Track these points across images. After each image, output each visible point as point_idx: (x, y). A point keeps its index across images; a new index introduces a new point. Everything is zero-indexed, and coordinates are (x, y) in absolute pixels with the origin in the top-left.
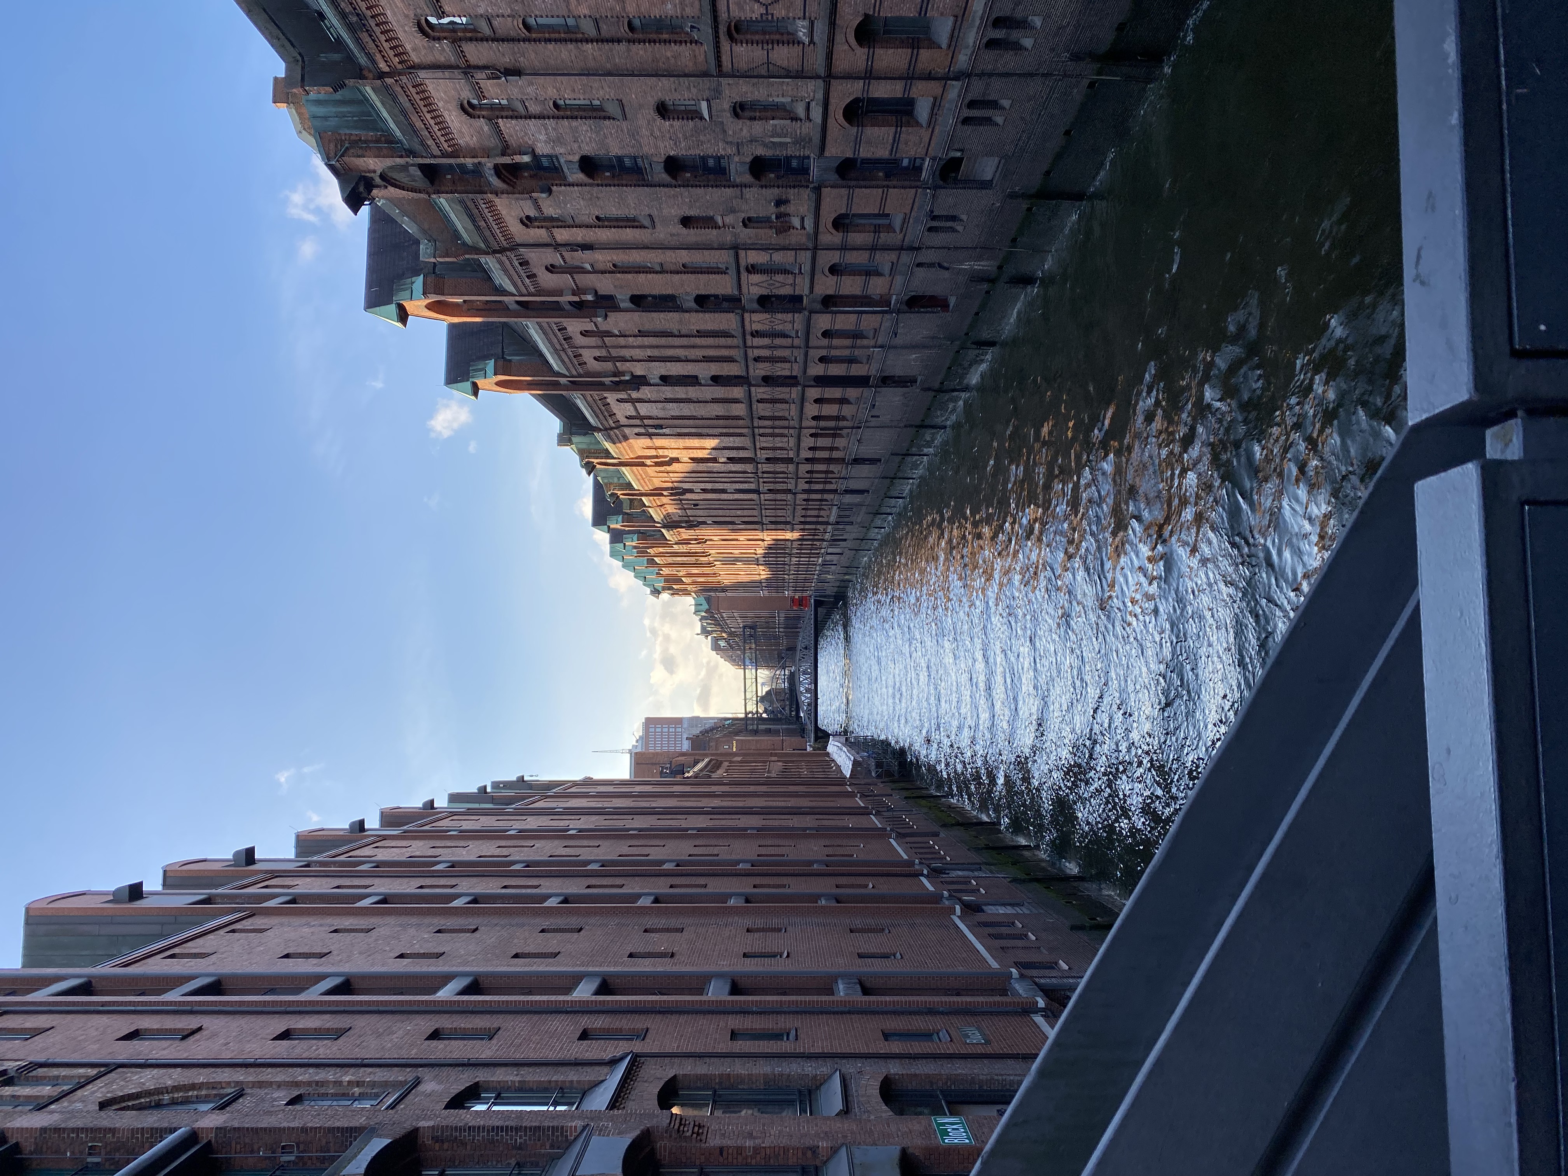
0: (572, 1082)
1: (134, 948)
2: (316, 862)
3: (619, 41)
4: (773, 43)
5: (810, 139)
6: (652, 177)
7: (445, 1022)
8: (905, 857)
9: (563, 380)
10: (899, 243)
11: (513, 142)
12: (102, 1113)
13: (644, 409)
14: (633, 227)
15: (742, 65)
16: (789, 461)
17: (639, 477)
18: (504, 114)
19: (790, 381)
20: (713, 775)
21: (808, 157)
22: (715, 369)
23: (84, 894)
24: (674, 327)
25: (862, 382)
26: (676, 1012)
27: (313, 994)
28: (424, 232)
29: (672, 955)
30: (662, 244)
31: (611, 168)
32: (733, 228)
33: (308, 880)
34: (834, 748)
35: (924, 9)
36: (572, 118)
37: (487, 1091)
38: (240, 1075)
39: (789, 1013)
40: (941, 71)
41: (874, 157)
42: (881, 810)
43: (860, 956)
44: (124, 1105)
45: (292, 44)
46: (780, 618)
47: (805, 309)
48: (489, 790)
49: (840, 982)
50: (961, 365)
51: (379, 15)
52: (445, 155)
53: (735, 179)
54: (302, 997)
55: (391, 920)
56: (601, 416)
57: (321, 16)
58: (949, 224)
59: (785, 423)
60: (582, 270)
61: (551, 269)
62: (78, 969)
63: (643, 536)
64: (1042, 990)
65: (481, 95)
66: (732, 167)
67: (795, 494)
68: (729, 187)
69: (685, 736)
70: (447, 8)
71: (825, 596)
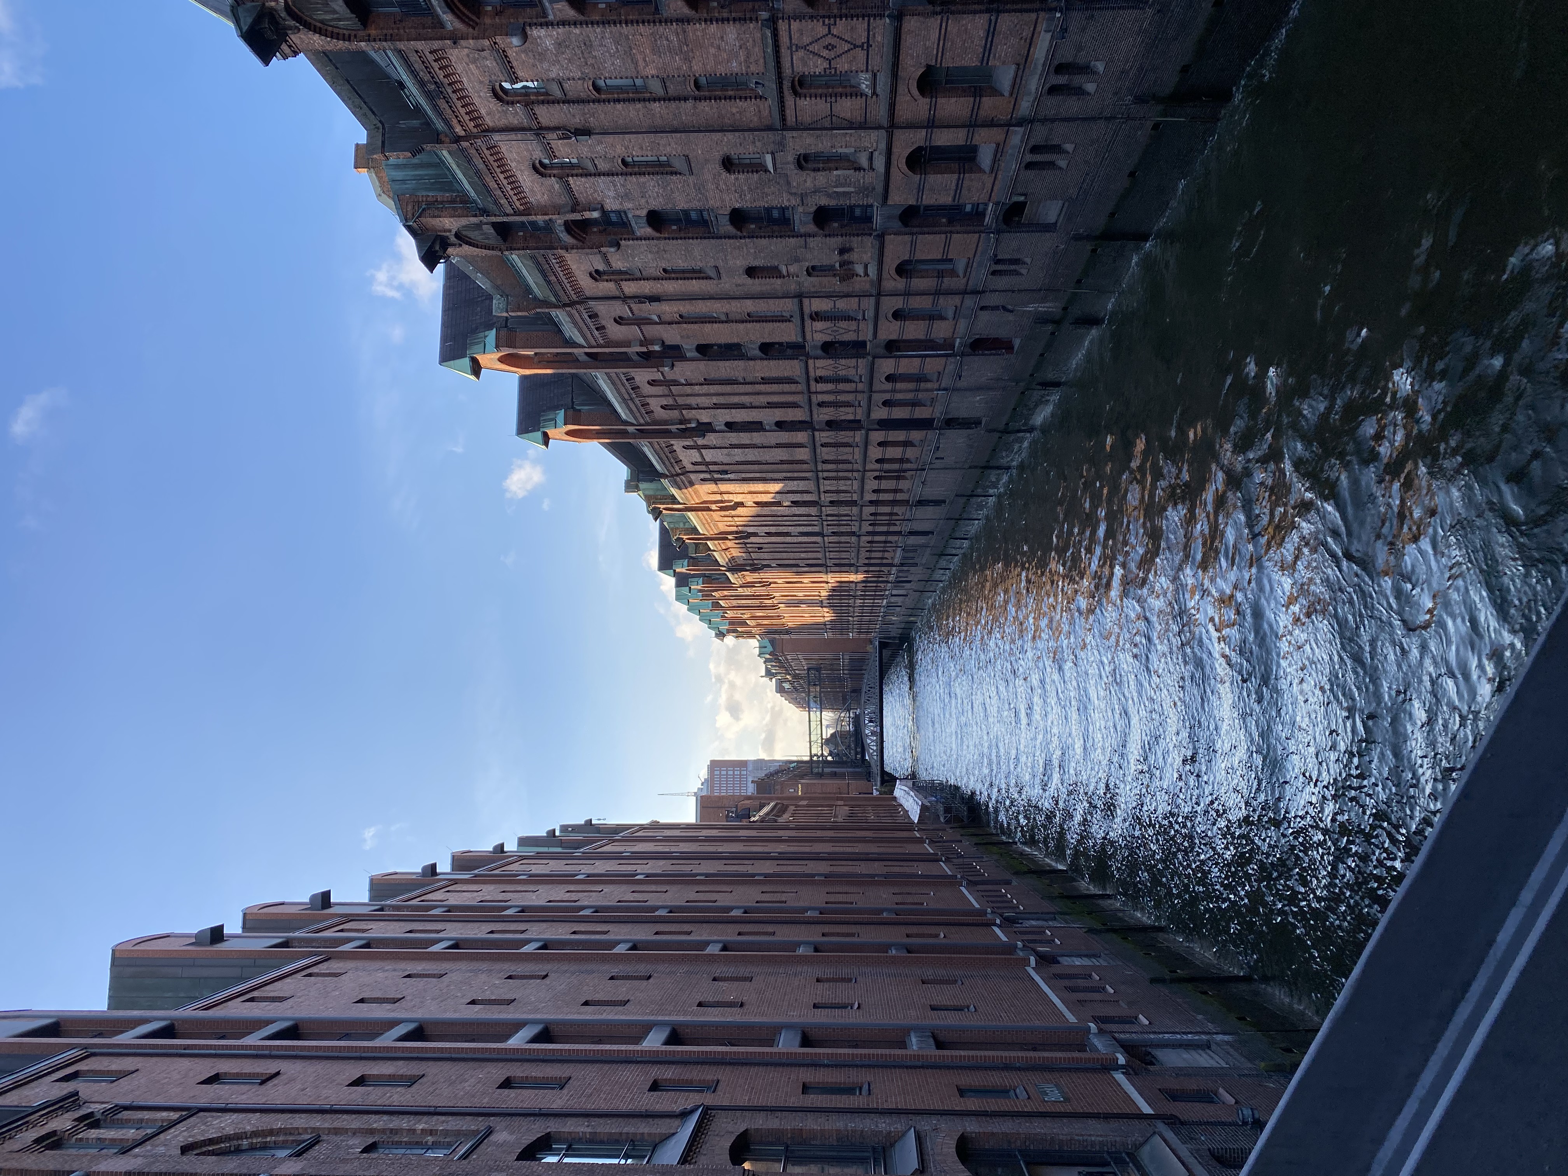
0: (643, 1134)
1: (215, 990)
2: (390, 906)
3: (686, 99)
4: (836, 96)
5: (874, 189)
6: (718, 229)
7: (517, 1071)
8: (977, 906)
9: (631, 429)
10: (962, 287)
11: (582, 199)
12: (184, 1158)
13: (709, 455)
14: (699, 278)
15: (806, 118)
16: (853, 503)
17: (705, 522)
18: (574, 172)
19: (854, 425)
20: (780, 820)
21: (872, 206)
22: (779, 415)
23: (168, 936)
24: (739, 375)
25: (925, 424)
26: (746, 1064)
27: (387, 1040)
28: (497, 287)
29: (742, 1005)
30: (727, 295)
31: (677, 221)
32: (797, 276)
33: (382, 924)
34: (901, 792)
35: (985, 59)
36: (640, 174)
37: (558, 1141)
38: (317, 1122)
39: (862, 1066)
40: (1004, 118)
41: (936, 203)
42: (950, 856)
43: (933, 1008)
44: (204, 1149)
45: (373, 113)
46: (844, 660)
47: (869, 354)
48: (557, 833)
49: (913, 1035)
50: (1026, 406)
51: (456, 82)
52: (516, 213)
53: (798, 229)
54: (377, 1043)
55: (463, 965)
56: (667, 463)
57: (402, 85)
58: (1013, 267)
59: (849, 466)
60: (649, 322)
61: (619, 321)
62: (163, 1012)
63: (708, 579)
64: (1122, 1046)
65: (552, 154)
66: (796, 217)
67: (859, 536)
68: (793, 237)
69: (750, 779)
70: (520, 74)
71: (889, 638)
